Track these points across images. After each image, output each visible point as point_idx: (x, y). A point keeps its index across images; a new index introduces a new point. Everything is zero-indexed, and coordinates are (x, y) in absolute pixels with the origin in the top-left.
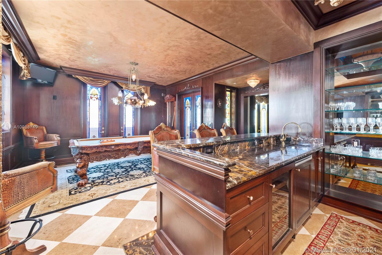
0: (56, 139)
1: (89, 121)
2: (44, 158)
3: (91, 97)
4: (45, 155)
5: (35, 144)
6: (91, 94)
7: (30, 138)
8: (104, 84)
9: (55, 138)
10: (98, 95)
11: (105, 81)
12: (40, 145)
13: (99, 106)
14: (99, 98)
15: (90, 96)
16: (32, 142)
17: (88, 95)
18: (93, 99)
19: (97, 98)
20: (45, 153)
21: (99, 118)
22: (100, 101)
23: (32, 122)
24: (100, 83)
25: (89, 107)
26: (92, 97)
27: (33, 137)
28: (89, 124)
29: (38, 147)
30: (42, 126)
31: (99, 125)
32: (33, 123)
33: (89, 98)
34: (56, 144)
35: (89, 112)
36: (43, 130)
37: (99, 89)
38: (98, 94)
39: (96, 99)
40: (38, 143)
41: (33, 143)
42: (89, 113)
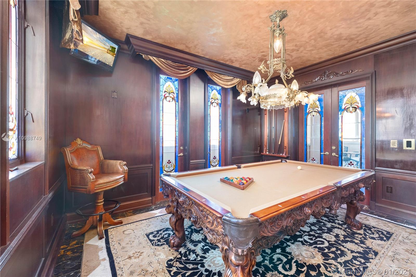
0: (121, 170)
1: (163, 137)
2: (102, 207)
3: (164, 96)
4: (104, 201)
5: (89, 184)
6: (165, 92)
7: (80, 170)
8: (188, 73)
9: (120, 168)
10: (174, 93)
11: (189, 68)
12: (99, 184)
13: (176, 112)
14: (175, 98)
15: (163, 94)
16: (84, 180)
17: (161, 92)
18: (168, 99)
19: (173, 99)
20: (104, 198)
21: (176, 131)
22: (177, 103)
23: (80, 138)
24: (182, 72)
25: (163, 113)
26: (166, 96)
27: (87, 170)
28: (163, 141)
29: (96, 190)
30: (96, 145)
31: (176, 143)
32: (82, 140)
33: (163, 98)
34: (122, 180)
35: (162, 120)
36: (97, 152)
37: (176, 83)
38: (174, 91)
39: (171, 100)
40: (96, 181)
41: (87, 182)
42: (163, 123)
